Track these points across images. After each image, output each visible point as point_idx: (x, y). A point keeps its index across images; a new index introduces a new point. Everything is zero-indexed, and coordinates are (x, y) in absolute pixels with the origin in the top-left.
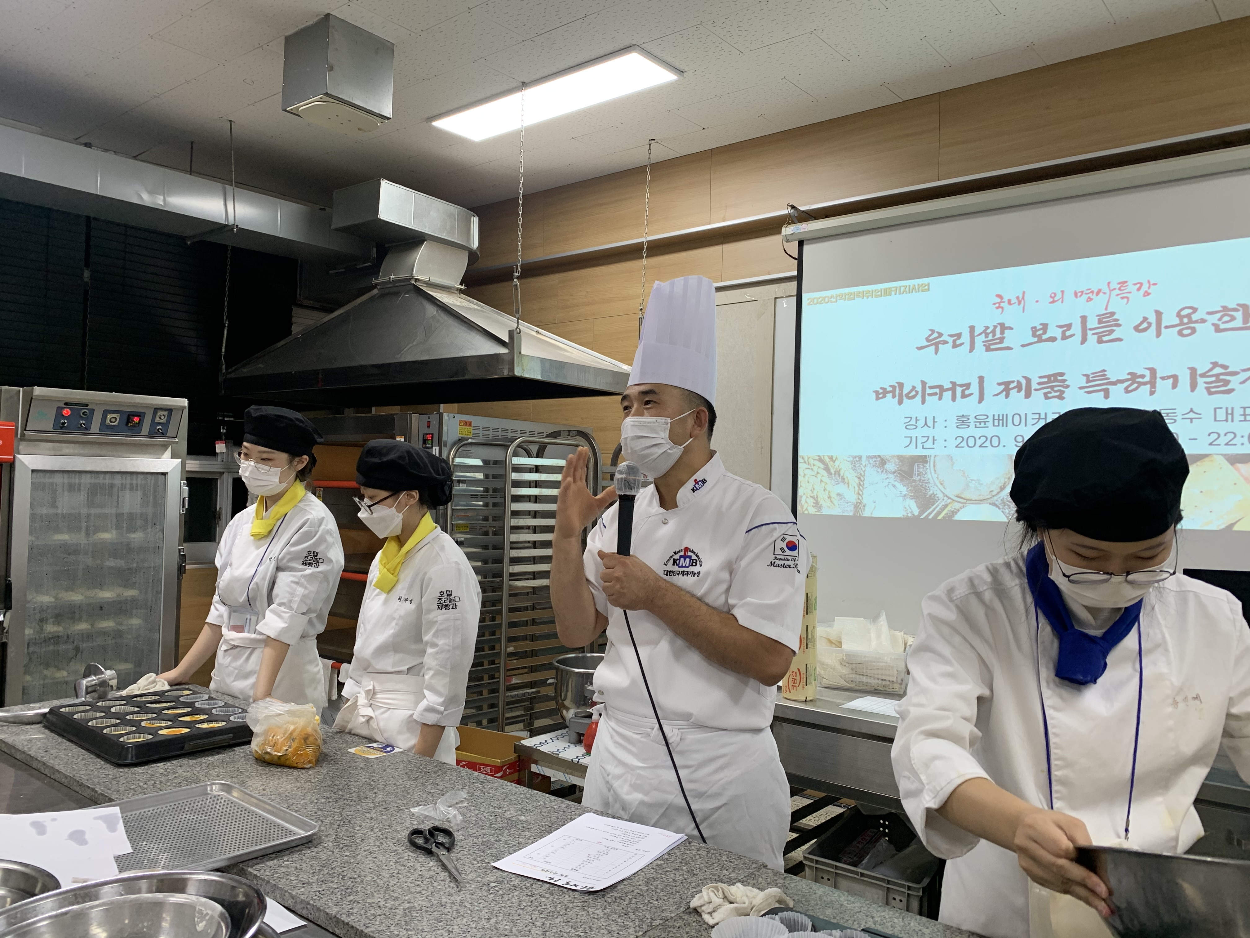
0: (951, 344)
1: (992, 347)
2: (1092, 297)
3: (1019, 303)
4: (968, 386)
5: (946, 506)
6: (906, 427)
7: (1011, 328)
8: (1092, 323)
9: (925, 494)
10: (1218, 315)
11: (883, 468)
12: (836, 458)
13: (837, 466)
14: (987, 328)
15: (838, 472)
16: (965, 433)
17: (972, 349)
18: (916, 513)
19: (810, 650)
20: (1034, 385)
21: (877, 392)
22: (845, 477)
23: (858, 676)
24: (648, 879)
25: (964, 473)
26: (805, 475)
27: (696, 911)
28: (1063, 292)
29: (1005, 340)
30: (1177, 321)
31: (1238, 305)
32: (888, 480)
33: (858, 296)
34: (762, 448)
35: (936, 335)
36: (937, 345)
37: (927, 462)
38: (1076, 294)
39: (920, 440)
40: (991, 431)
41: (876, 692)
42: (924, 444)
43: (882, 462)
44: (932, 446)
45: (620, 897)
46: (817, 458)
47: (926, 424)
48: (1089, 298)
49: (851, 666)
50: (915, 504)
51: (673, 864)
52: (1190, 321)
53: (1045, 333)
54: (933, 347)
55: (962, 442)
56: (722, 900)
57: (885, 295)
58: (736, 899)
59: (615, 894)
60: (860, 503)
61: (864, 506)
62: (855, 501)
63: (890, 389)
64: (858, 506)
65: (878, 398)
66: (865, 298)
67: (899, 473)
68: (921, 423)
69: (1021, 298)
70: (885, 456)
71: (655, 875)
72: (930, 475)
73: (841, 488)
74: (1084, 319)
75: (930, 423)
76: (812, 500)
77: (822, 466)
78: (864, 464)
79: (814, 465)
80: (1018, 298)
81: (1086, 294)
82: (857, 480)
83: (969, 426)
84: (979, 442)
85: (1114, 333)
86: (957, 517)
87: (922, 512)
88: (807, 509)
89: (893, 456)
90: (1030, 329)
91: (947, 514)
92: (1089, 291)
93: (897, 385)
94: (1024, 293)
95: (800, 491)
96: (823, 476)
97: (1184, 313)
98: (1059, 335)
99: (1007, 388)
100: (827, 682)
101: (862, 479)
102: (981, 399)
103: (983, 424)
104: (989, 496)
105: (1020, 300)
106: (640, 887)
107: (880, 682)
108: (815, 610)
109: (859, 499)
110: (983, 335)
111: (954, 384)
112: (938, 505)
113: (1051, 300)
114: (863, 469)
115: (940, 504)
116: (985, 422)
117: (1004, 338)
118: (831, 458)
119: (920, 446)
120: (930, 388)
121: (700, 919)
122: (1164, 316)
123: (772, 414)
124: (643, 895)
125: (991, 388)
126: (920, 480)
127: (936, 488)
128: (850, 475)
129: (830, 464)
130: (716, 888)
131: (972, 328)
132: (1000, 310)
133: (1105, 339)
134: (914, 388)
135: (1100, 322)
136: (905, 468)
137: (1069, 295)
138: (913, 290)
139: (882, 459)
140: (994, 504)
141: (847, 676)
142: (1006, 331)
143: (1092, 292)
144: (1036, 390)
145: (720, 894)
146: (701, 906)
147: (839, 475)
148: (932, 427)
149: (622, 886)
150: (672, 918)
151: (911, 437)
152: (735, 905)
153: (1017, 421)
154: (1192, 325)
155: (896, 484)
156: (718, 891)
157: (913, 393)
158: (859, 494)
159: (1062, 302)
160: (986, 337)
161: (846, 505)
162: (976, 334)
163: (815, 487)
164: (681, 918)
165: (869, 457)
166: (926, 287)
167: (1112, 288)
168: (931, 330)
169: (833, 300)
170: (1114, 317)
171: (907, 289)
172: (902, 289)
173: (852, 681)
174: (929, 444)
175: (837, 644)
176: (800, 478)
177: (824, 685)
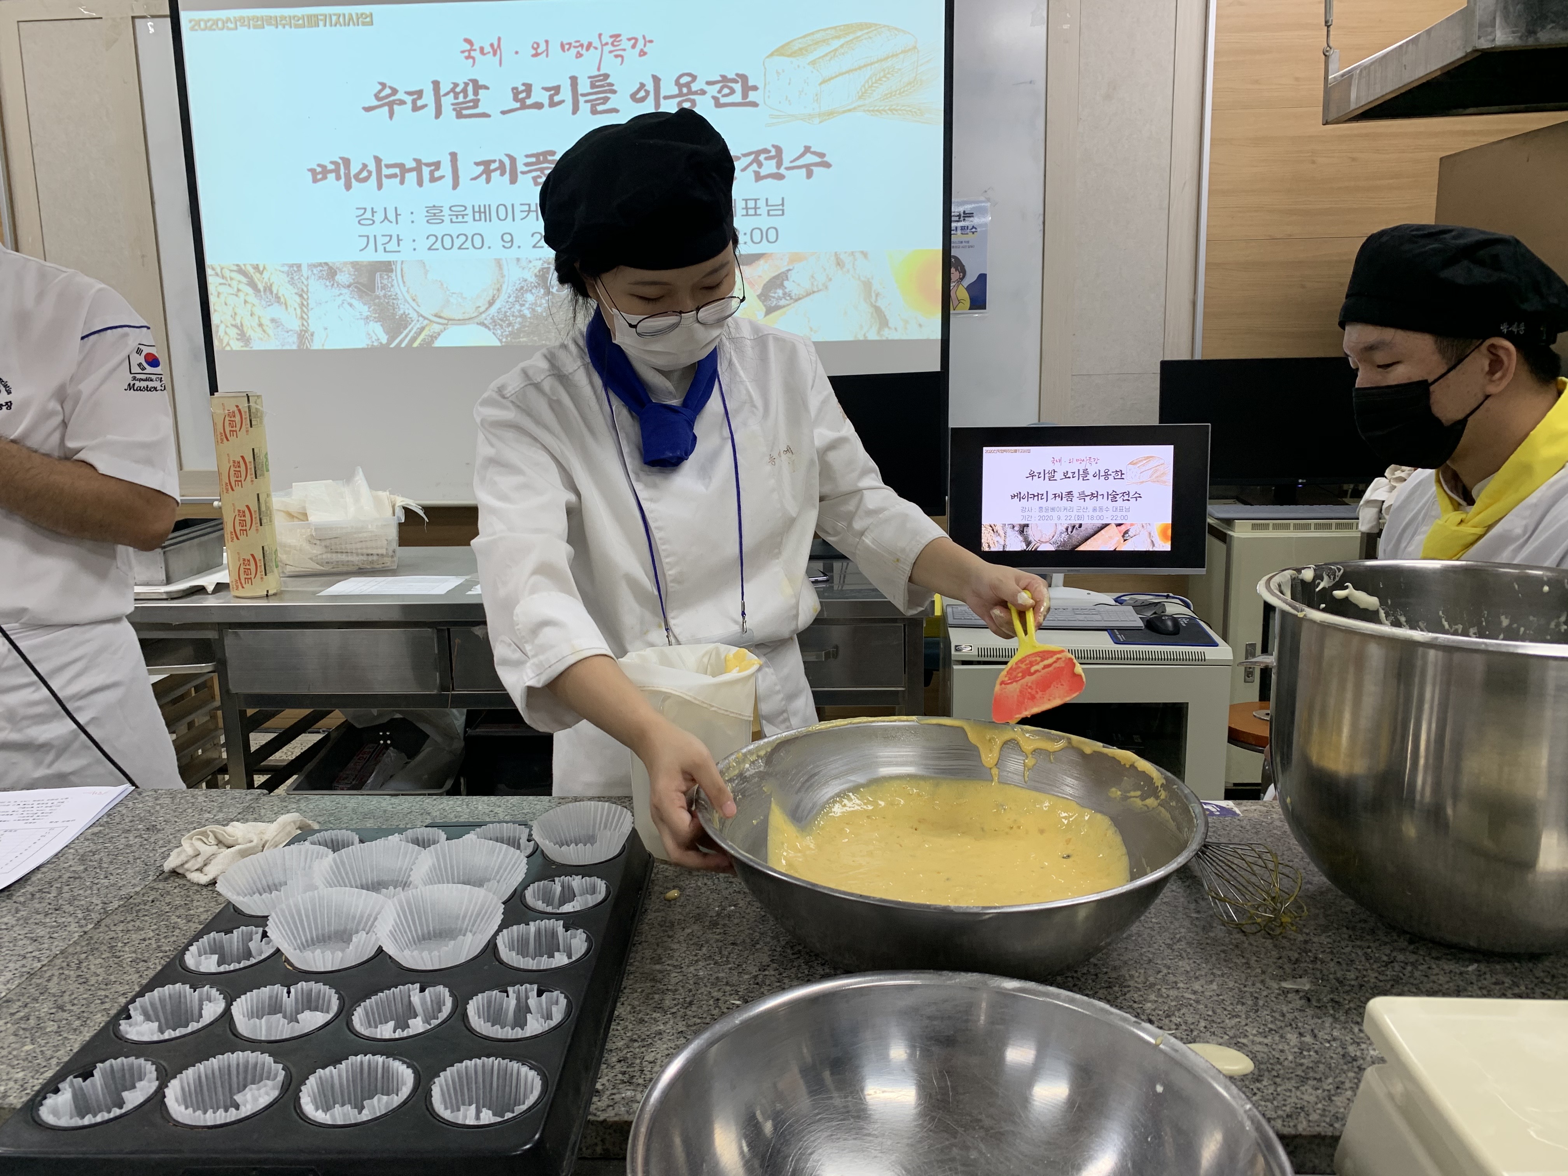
0: (409, 105)
1: (465, 112)
2: (581, 52)
3: (495, 54)
4: (437, 165)
5: (422, 329)
6: (359, 222)
7: (487, 88)
8: (584, 86)
9: (394, 314)
10: (718, 86)
11: (334, 280)
12: (264, 268)
13: (266, 279)
14: (456, 85)
15: (269, 289)
16: (438, 230)
17: (438, 113)
18: (384, 341)
19: (266, 527)
20: (521, 168)
21: (312, 171)
22: (280, 295)
23: (334, 555)
24: (82, 856)
25: (442, 285)
26: (219, 294)
27: (174, 873)
28: (547, 42)
29: (480, 104)
30: (675, 91)
31: (737, 75)
32: (342, 297)
33: (270, 24)
34: (143, 256)
35: (388, 91)
36: (391, 105)
37: (392, 271)
38: (562, 46)
39: (381, 240)
40: (471, 227)
41: (361, 572)
42: (386, 246)
43: (330, 272)
44: (397, 249)
45: (40, 891)
46: (235, 268)
47: (386, 217)
48: (578, 52)
49: (324, 543)
50: (381, 329)
51: (120, 826)
52: (690, 92)
53: (529, 96)
54: (386, 108)
55: (436, 243)
56: (216, 847)
57: (310, 26)
58: (237, 840)
59: (30, 889)
60: (306, 331)
61: (312, 335)
62: (298, 329)
63: (331, 167)
64: (303, 335)
65: (315, 181)
66: (280, 27)
67: (356, 287)
68: (379, 217)
69: (496, 46)
70: (334, 263)
71: (93, 847)
72: (398, 289)
73: (276, 311)
74: (574, 80)
75: (391, 216)
76: (235, 330)
77: (244, 280)
78: (305, 275)
79: (231, 279)
80: (492, 45)
81: (575, 47)
82: (298, 299)
83: (443, 221)
84: (458, 242)
85: (610, 101)
86: (438, 344)
87: (391, 340)
88: (228, 344)
89: (345, 263)
90: (510, 90)
91: (424, 340)
92: (578, 44)
93: (340, 161)
94: (499, 39)
95: (215, 319)
96: (247, 294)
97: (684, 80)
98: (546, 102)
99: (487, 168)
100: (293, 569)
101: (305, 296)
102: (456, 185)
103: (460, 219)
104: (475, 314)
105: (496, 49)
106: (72, 869)
107: (365, 558)
108: (268, 471)
109: (303, 325)
110: (452, 95)
111: (418, 162)
112: (412, 329)
113: (534, 52)
114: (305, 283)
115: (414, 327)
116: (463, 216)
117: (478, 100)
118: (256, 268)
119: (380, 248)
120: (388, 166)
121: (185, 882)
122: (662, 83)
123: (153, 203)
124: (80, 878)
125: (468, 169)
126: (385, 296)
127: (407, 306)
128: (287, 292)
129: (256, 277)
130: (204, 834)
131: (436, 84)
132: (471, 61)
133: (600, 108)
134: (365, 166)
135: (593, 86)
136: (364, 280)
137: (554, 47)
138: (349, 21)
139: (330, 268)
140: (482, 324)
141: (319, 557)
142: (481, 91)
143: (582, 46)
144: (523, 173)
145: (212, 839)
146: (182, 865)
147: (271, 293)
148: (394, 220)
149: (39, 876)
150: (137, 893)
151: (368, 237)
152: (237, 847)
153: (502, 215)
154: (692, 97)
155: (354, 302)
156: (207, 837)
157: (365, 174)
158: (302, 318)
159: (547, 56)
160: (456, 98)
161: (286, 335)
162: (442, 92)
163: (237, 310)
164: (152, 889)
165: (312, 266)
166: (368, 19)
167: (604, 42)
168: (381, 84)
169: (231, 26)
170: (608, 81)
171: (341, 19)
172: (334, 18)
173: (328, 563)
174: (393, 245)
175: (301, 517)
176: (212, 299)
177: (288, 574)
